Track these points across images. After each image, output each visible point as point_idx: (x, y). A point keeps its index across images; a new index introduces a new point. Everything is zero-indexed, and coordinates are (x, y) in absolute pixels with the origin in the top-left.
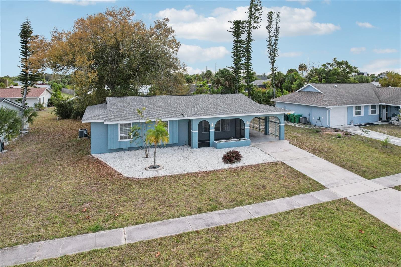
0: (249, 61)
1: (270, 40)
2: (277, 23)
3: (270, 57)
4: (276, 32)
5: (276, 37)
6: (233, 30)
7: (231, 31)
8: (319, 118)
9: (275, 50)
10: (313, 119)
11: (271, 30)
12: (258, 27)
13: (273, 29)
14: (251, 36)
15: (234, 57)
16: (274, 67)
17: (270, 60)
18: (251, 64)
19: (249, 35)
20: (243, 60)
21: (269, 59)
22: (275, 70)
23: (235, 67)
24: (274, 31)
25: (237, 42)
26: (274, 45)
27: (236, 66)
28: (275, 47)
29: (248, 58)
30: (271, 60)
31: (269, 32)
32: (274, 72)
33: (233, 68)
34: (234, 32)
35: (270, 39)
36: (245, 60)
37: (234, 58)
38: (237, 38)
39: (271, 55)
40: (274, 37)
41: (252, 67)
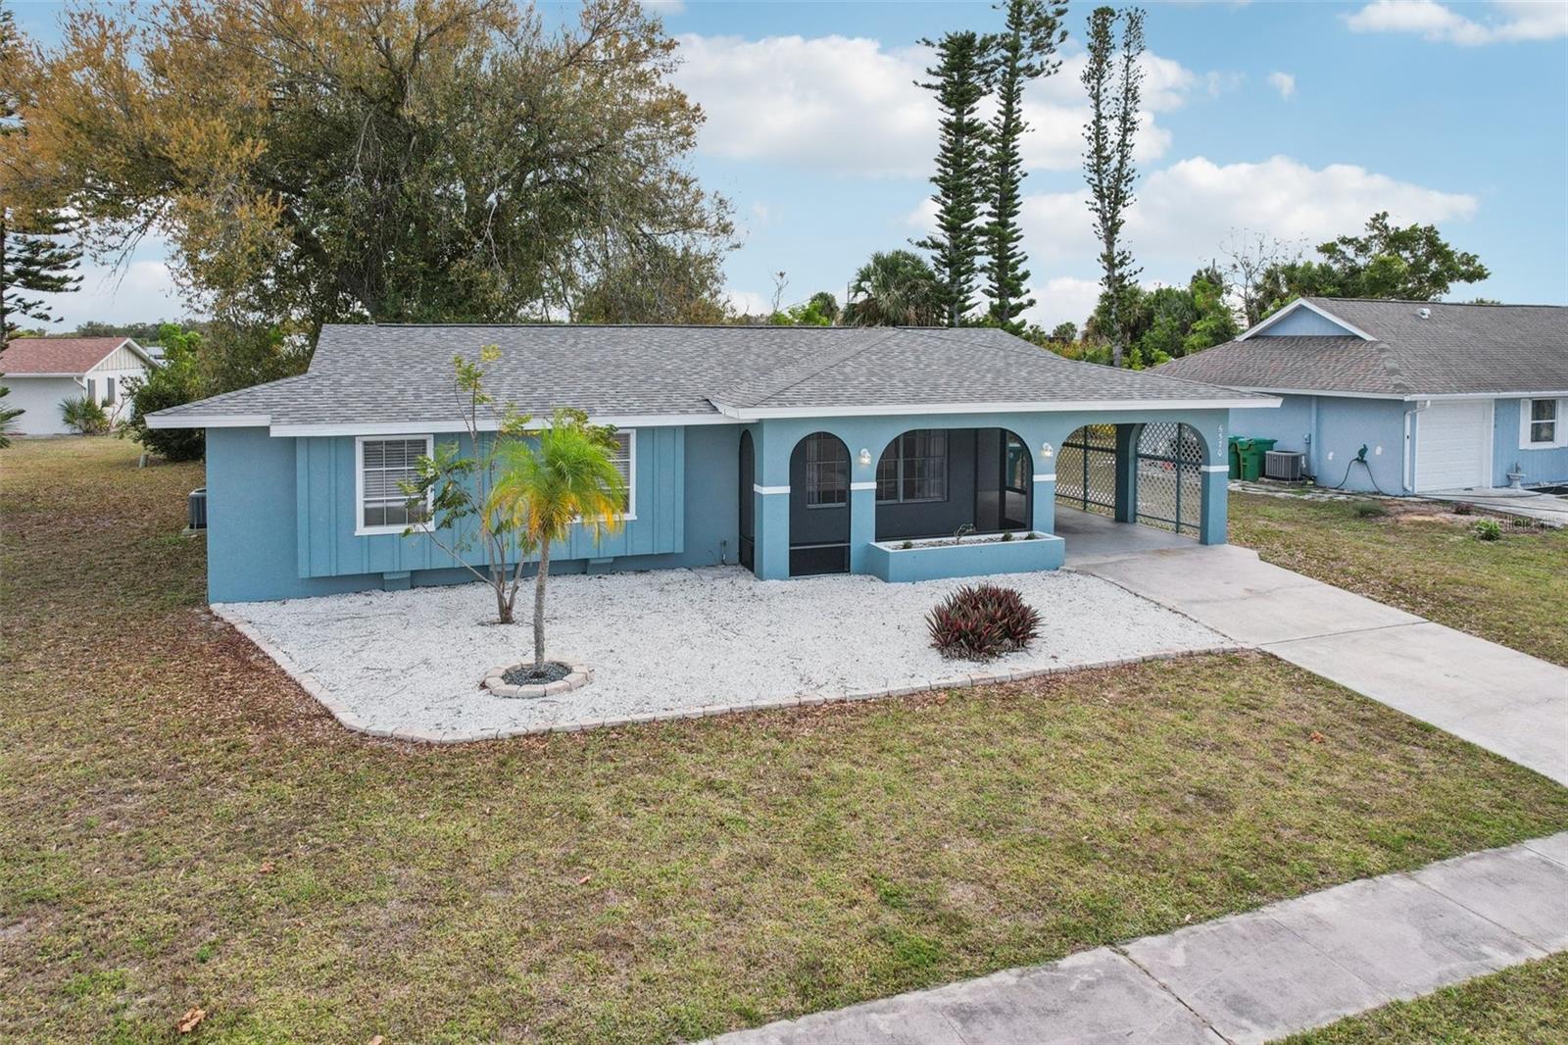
0: (1011, 220)
1: (1099, 133)
2: (1129, 59)
3: (1099, 206)
4: (1126, 99)
5: (1124, 119)
6: (939, 81)
7: (928, 86)
8: (1363, 452)
9: (1121, 176)
10: (1333, 458)
11: (1105, 90)
12: (1048, 67)
13: (1113, 83)
14: (1020, 106)
15: (943, 198)
16: (1117, 249)
17: (1098, 221)
18: (1016, 231)
19: (1010, 102)
20: (983, 216)
21: (1095, 217)
22: (1122, 263)
23: (947, 242)
24: (1118, 95)
25: (958, 129)
26: (1118, 156)
27: (952, 238)
28: (1121, 163)
29: (1006, 205)
30: (1104, 219)
31: (1096, 97)
32: (1117, 273)
33: (937, 246)
34: (942, 87)
35: (1099, 128)
36: (990, 214)
37: (944, 203)
38: (959, 113)
39: (1101, 197)
40: (1117, 122)
41: (1020, 247)
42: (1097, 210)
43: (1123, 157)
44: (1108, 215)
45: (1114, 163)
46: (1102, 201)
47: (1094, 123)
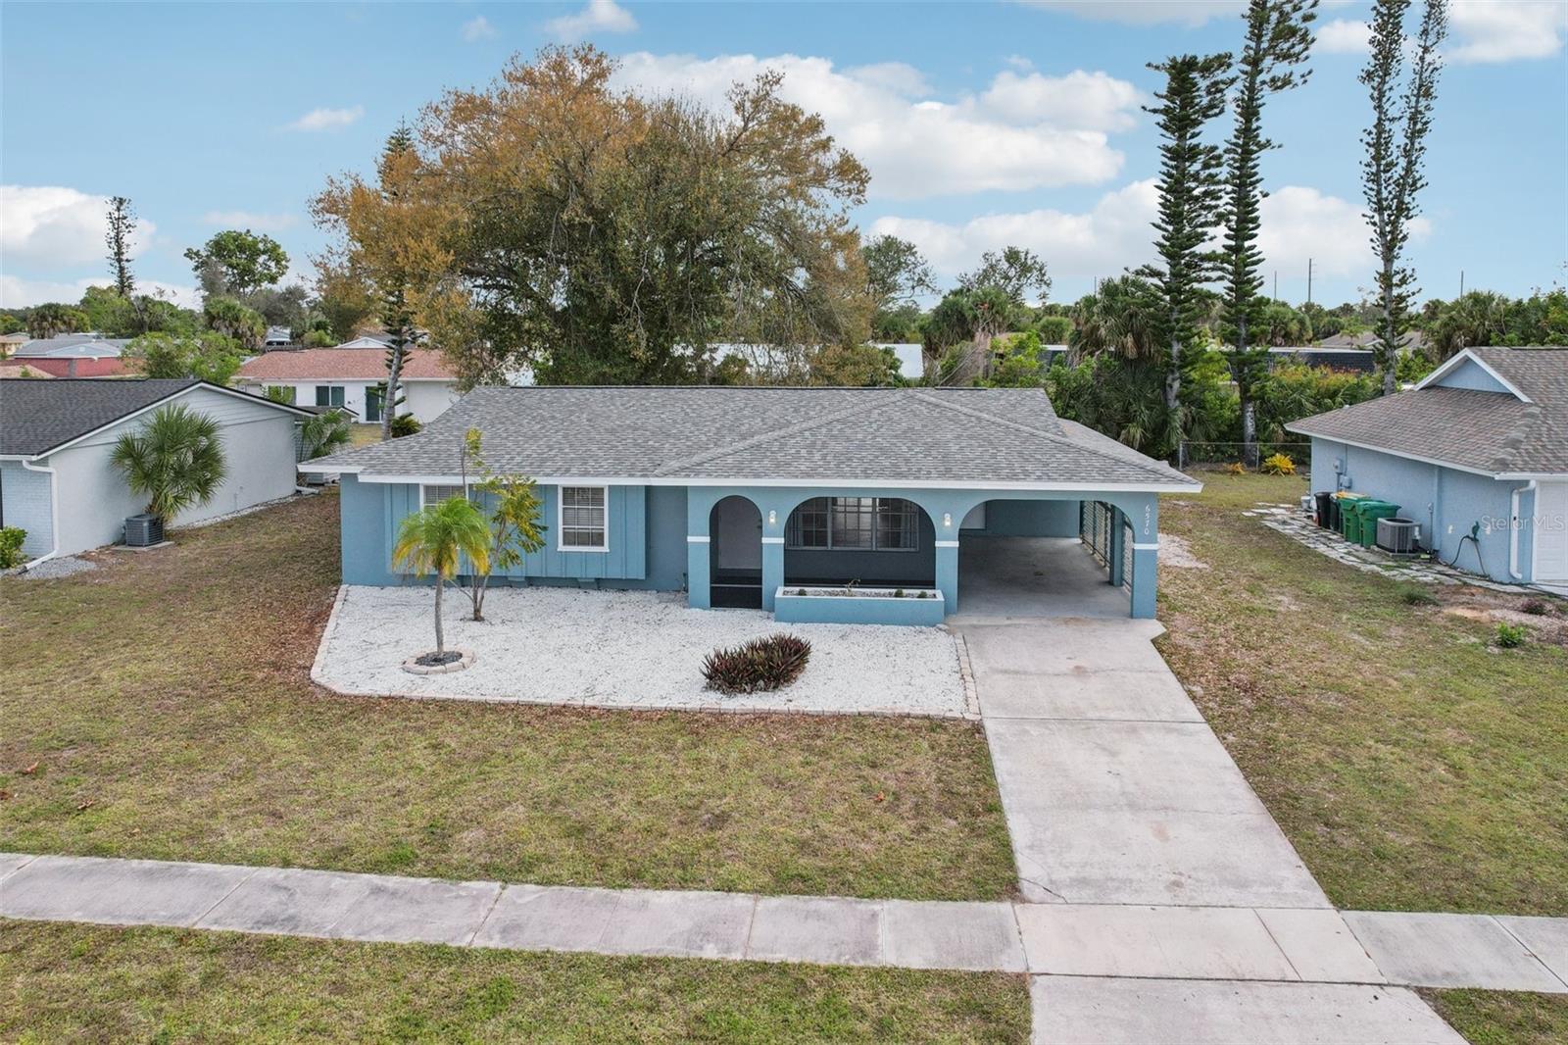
0: (1247, 244)
1: (1379, 143)
2: (1426, 50)
3: (1377, 219)
4: (1418, 96)
5: (1413, 119)
6: (1162, 104)
7: (1155, 111)
8: (1476, 529)
9: (1409, 183)
10: (1449, 535)
11: (1391, 89)
12: (1296, 78)
13: (1401, 83)
14: (1259, 123)
15: (1164, 225)
16: (1397, 265)
17: (1375, 236)
18: (1253, 255)
19: (1248, 121)
20: (1217, 239)
21: (1371, 232)
22: (1403, 281)
23: (1165, 268)
24: (1409, 93)
25: (1180, 155)
26: (1403, 162)
27: (1173, 266)
28: (1408, 170)
29: (1244, 224)
30: (1382, 234)
31: (1379, 99)
32: (1395, 292)
33: (1159, 274)
35: (1379, 134)
36: (1227, 236)
37: (1166, 230)
38: (1182, 137)
39: (1380, 210)
40: (1405, 123)
41: (1260, 271)
42: (1374, 224)
43: (1411, 163)
44: (1388, 229)
45: (1398, 171)
46: (1381, 214)
47: (1375, 127)
